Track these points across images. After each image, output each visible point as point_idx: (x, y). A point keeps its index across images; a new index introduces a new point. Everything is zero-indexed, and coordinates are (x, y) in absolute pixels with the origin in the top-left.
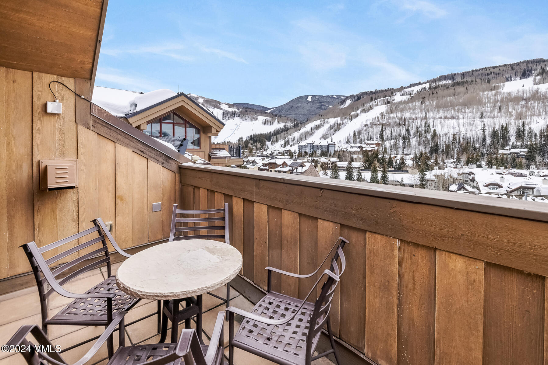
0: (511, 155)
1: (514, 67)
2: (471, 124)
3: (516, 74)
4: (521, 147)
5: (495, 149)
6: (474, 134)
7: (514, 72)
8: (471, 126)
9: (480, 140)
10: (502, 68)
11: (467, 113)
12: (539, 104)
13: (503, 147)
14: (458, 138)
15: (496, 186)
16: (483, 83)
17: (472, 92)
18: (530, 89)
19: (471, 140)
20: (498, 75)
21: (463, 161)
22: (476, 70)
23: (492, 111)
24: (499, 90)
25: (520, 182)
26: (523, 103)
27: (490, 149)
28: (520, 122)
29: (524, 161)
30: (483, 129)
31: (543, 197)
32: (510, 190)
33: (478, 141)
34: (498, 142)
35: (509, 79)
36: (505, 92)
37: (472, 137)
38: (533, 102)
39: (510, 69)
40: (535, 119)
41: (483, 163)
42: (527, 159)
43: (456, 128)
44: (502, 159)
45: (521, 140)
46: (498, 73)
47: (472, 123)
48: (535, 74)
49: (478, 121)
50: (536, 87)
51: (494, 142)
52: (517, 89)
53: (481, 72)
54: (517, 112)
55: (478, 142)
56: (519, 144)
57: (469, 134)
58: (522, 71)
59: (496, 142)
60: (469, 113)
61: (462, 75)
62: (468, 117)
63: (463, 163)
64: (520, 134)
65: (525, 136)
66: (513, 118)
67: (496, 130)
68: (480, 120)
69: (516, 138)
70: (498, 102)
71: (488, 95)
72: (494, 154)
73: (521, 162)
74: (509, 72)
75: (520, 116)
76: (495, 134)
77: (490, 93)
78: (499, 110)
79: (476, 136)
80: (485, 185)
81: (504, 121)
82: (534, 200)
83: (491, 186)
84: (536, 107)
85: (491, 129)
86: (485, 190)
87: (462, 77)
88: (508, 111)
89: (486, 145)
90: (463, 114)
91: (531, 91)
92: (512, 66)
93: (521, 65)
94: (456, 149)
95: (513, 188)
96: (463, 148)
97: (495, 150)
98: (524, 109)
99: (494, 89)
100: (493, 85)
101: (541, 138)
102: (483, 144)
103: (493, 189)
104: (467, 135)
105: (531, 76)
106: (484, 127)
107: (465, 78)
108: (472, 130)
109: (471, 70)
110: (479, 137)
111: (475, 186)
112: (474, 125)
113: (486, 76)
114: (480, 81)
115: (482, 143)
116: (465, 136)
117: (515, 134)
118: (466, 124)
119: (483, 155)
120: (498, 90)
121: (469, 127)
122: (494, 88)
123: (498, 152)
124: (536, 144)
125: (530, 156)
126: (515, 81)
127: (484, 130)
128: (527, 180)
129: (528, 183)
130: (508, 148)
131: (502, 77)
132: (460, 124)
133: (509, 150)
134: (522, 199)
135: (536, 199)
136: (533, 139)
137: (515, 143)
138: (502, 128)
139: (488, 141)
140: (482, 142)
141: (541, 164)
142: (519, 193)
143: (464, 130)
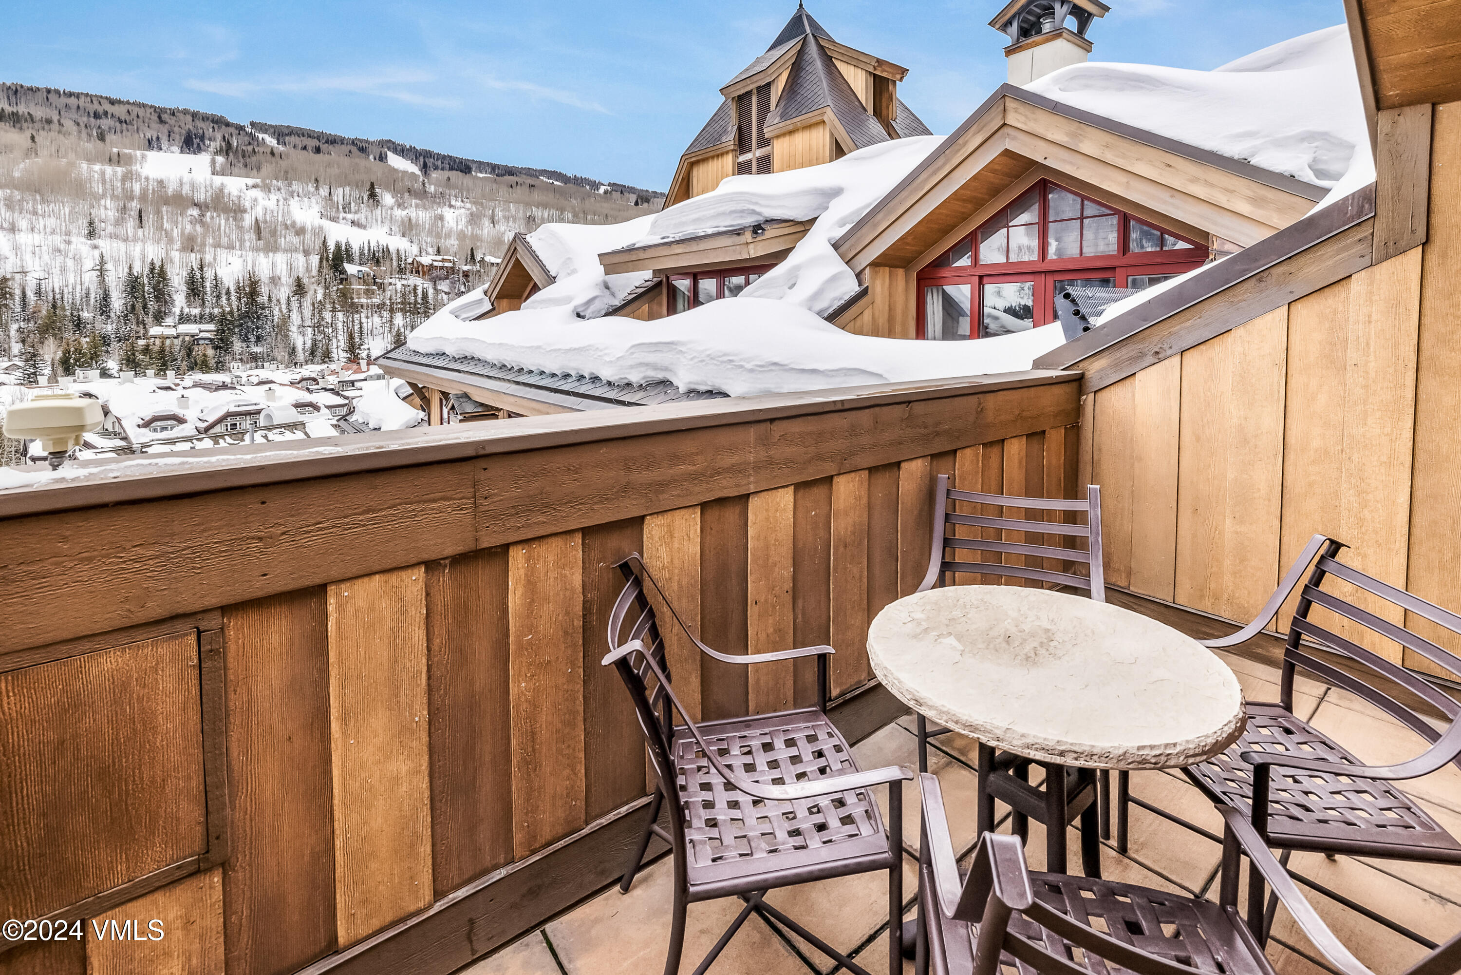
0: (180, 339)
1: (165, 117)
2: (60, 251)
3: (169, 136)
4: (201, 319)
5: (138, 324)
6: (71, 280)
7: (165, 129)
8: (62, 258)
9: (92, 301)
10: (135, 110)
11: (43, 217)
12: (227, 220)
13: (159, 318)
14: (18, 292)
15: (169, 422)
16: (84, 135)
17: (51, 155)
18: (208, 183)
19: (65, 299)
20: (124, 125)
21: (49, 363)
22: (57, 92)
23: (119, 222)
24: (134, 168)
25: (225, 402)
26: (194, 212)
27: (125, 324)
28: (193, 259)
29: (210, 352)
30: (98, 267)
31: (281, 428)
32: (206, 424)
33: (88, 301)
34: (145, 307)
35: (155, 144)
36: (151, 177)
37: (66, 291)
38: (215, 214)
39: (155, 117)
40: (223, 255)
41: (112, 365)
42: (216, 348)
43: (6, 258)
44: (162, 351)
45: (198, 302)
46: (126, 122)
47: (62, 246)
48: (211, 149)
49: (80, 244)
50: (218, 180)
51: (133, 307)
52: (178, 176)
53: (73, 101)
54: (183, 233)
55: (88, 305)
56: (196, 311)
57: (56, 280)
58: (184, 132)
59: (139, 306)
60: (49, 216)
61: (11, 93)
62: (48, 230)
63: (50, 368)
64: (194, 289)
65: (206, 294)
66: (175, 247)
67: (136, 274)
68: (89, 242)
69: (188, 296)
70: (132, 198)
71: (103, 173)
72: (138, 338)
73: (205, 355)
74: (153, 125)
75: (190, 245)
76: (133, 285)
77: (109, 170)
78: (137, 222)
79: (78, 288)
80: (141, 422)
81: (154, 252)
82: (266, 437)
83: (159, 423)
84: (223, 228)
85: (123, 272)
86: (144, 435)
87: (13, 99)
88: (160, 228)
89: (112, 315)
90: (28, 216)
91: (209, 188)
92: (160, 114)
93: (181, 116)
94: (14, 327)
95: (211, 419)
96: (40, 322)
97: (138, 326)
98: (199, 229)
99: (119, 162)
100: (115, 150)
101: (239, 299)
102: (104, 311)
103: (164, 429)
104: (51, 281)
105: (205, 151)
106: (102, 262)
107: (23, 104)
108: (63, 270)
109: (41, 85)
110: (88, 290)
111: (111, 430)
112: (70, 255)
113: (92, 119)
114: (75, 128)
115: (101, 309)
116: (43, 286)
117: (185, 289)
118: (44, 248)
119: (105, 340)
120: (130, 165)
121: (54, 259)
122: (116, 160)
123: (146, 331)
124: (231, 313)
125: (222, 339)
126: (169, 155)
127: (102, 273)
128: (238, 397)
129: (241, 403)
130: (169, 321)
131: (136, 136)
132: (23, 247)
133: (174, 327)
134: (244, 440)
135: (271, 436)
136: (224, 299)
137: (186, 310)
138: (152, 270)
139: (117, 303)
140: (100, 304)
141: (243, 357)
142: (224, 428)
143: (37, 268)
